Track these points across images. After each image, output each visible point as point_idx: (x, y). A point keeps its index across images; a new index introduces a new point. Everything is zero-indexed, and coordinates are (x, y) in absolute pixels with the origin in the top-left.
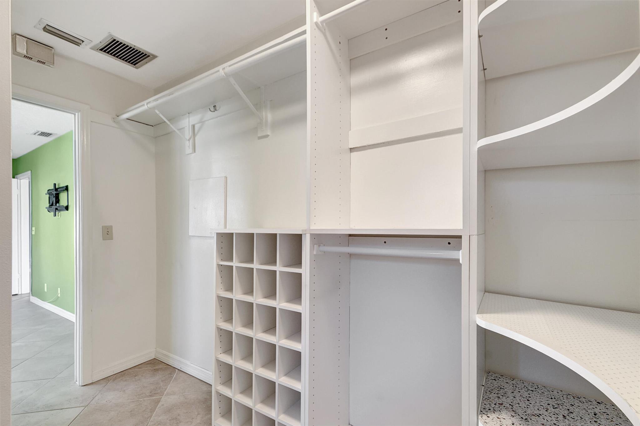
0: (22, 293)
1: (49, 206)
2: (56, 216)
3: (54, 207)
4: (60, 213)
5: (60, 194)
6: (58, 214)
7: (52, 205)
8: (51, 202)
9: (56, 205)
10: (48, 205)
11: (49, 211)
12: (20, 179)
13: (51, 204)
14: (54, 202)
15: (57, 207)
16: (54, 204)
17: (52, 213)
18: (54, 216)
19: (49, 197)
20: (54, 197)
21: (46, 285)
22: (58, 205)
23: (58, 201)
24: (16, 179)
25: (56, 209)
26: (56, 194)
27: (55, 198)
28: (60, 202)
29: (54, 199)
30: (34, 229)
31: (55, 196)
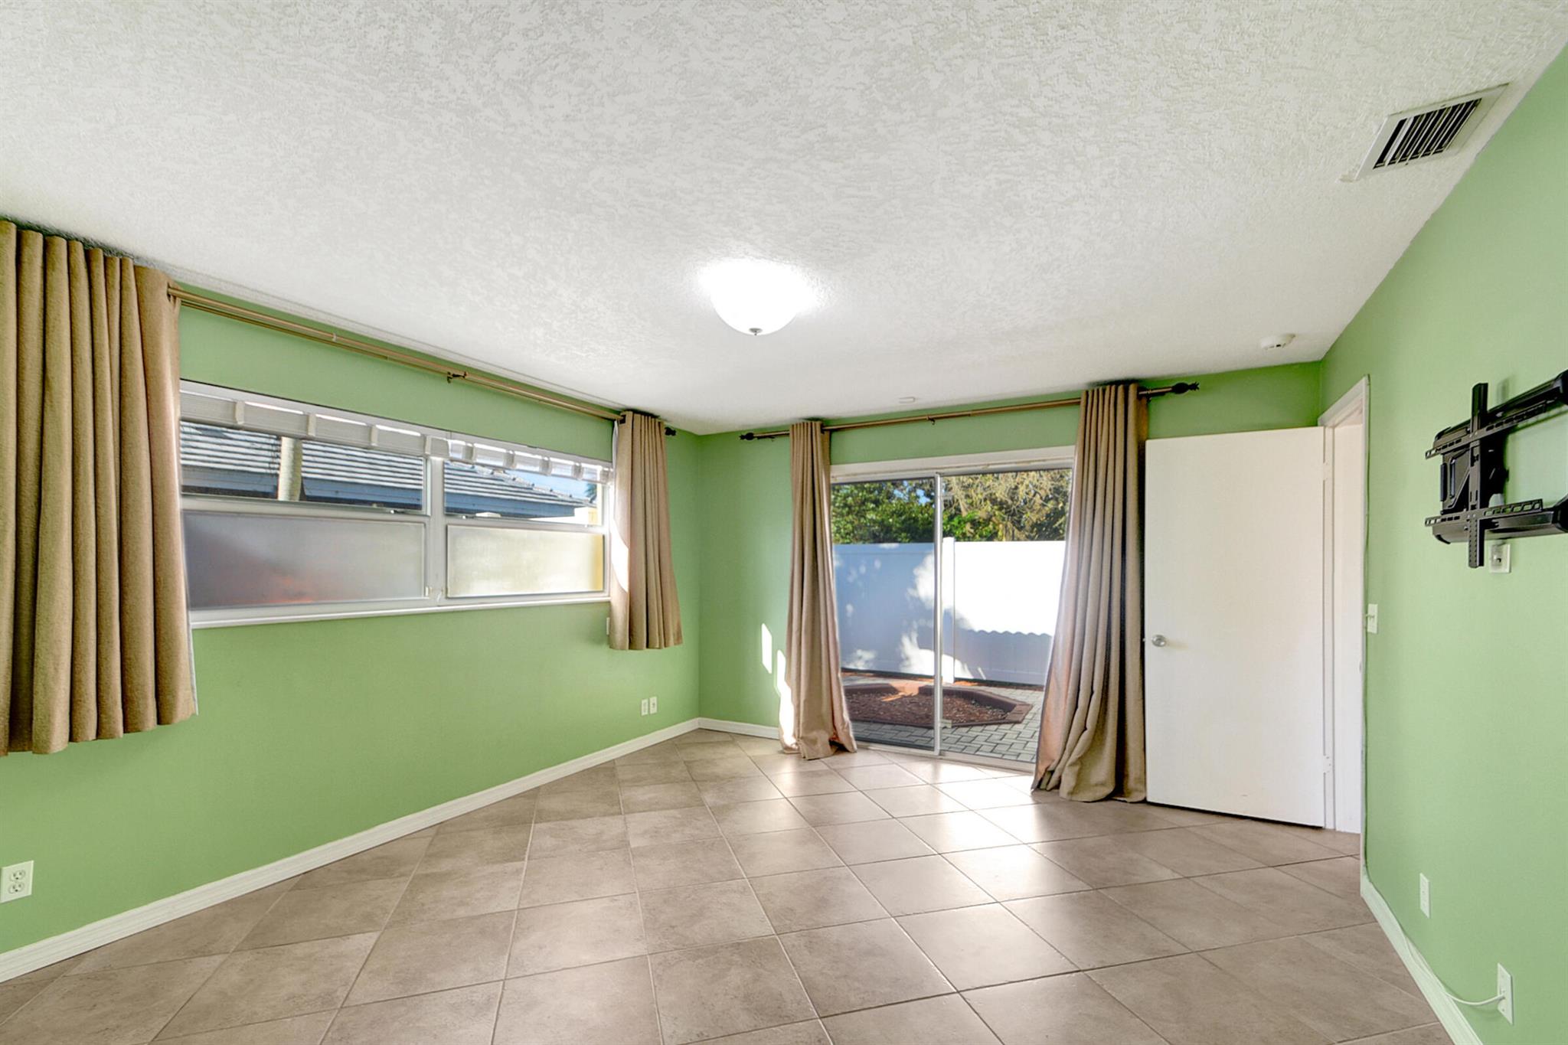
0: (1338, 829)
1: (1445, 512)
2: (1482, 563)
3: (1472, 516)
4: (1507, 548)
5: (1510, 437)
6: (1498, 549)
7: (1462, 503)
8: (1456, 492)
9: (1484, 504)
10: (1436, 508)
11: (1439, 538)
12: (1334, 427)
13: (1451, 502)
14: (1475, 487)
15: (1489, 515)
16: (1474, 501)
17: (1461, 549)
18: (1472, 564)
19: (1444, 468)
20: (1473, 460)
21: (1424, 881)
22: (1495, 500)
23: (1495, 477)
24: (1322, 428)
25: (1486, 525)
26: (1484, 442)
27: (1477, 464)
28: (1509, 486)
29: (1474, 474)
30: (1373, 609)
31: (1477, 452)
